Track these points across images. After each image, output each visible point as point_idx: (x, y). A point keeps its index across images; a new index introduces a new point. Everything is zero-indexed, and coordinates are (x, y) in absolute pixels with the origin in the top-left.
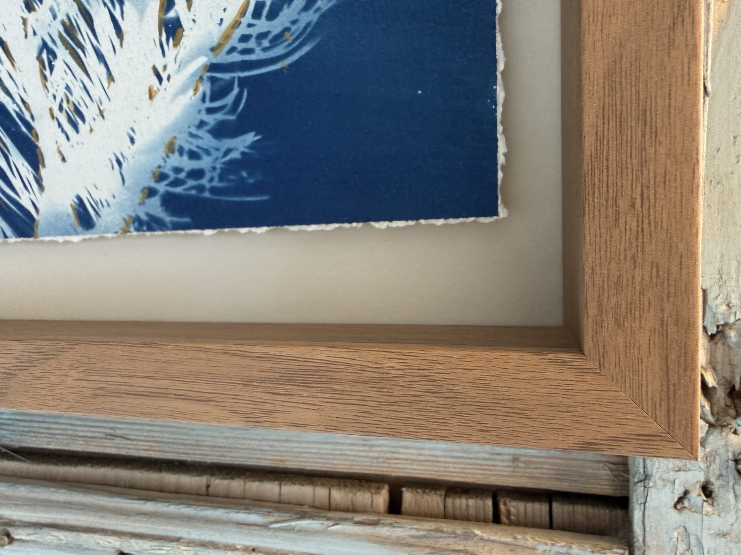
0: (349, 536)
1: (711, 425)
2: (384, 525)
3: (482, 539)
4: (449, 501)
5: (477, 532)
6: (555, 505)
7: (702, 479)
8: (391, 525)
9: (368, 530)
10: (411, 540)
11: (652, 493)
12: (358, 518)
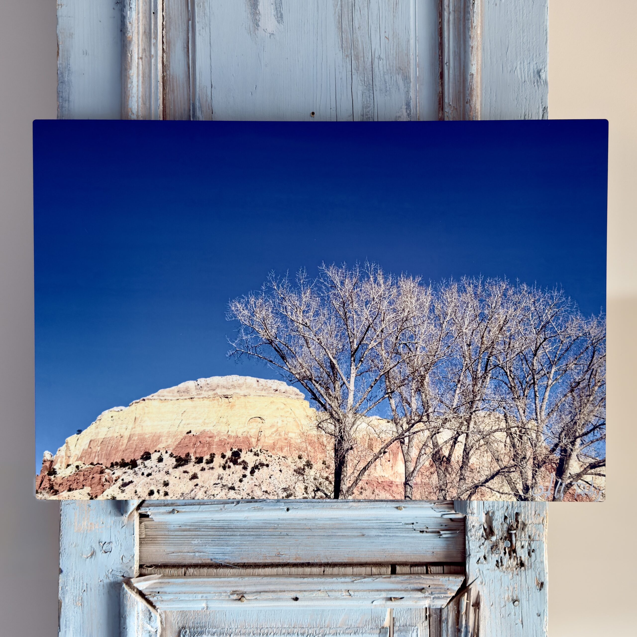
0: (382, 582)
1: (486, 539)
2: (393, 578)
3: (424, 578)
4: (412, 569)
5: (422, 576)
6: (445, 567)
7: (483, 554)
8: (395, 577)
9: (388, 579)
10: (402, 581)
11: (471, 559)
12: (383, 576)
